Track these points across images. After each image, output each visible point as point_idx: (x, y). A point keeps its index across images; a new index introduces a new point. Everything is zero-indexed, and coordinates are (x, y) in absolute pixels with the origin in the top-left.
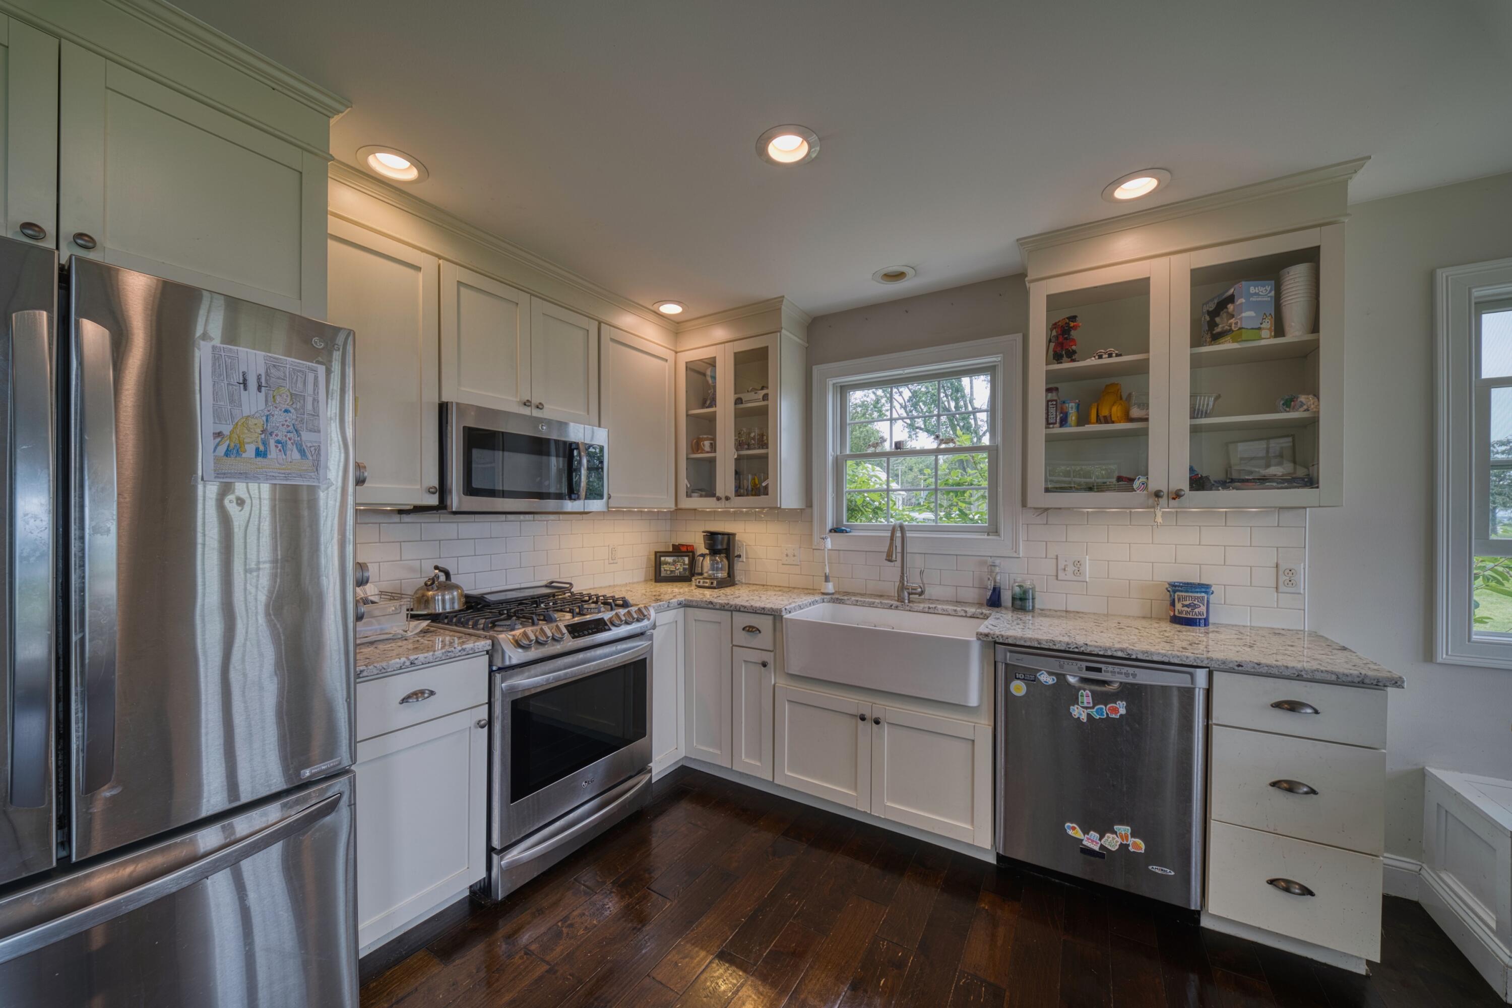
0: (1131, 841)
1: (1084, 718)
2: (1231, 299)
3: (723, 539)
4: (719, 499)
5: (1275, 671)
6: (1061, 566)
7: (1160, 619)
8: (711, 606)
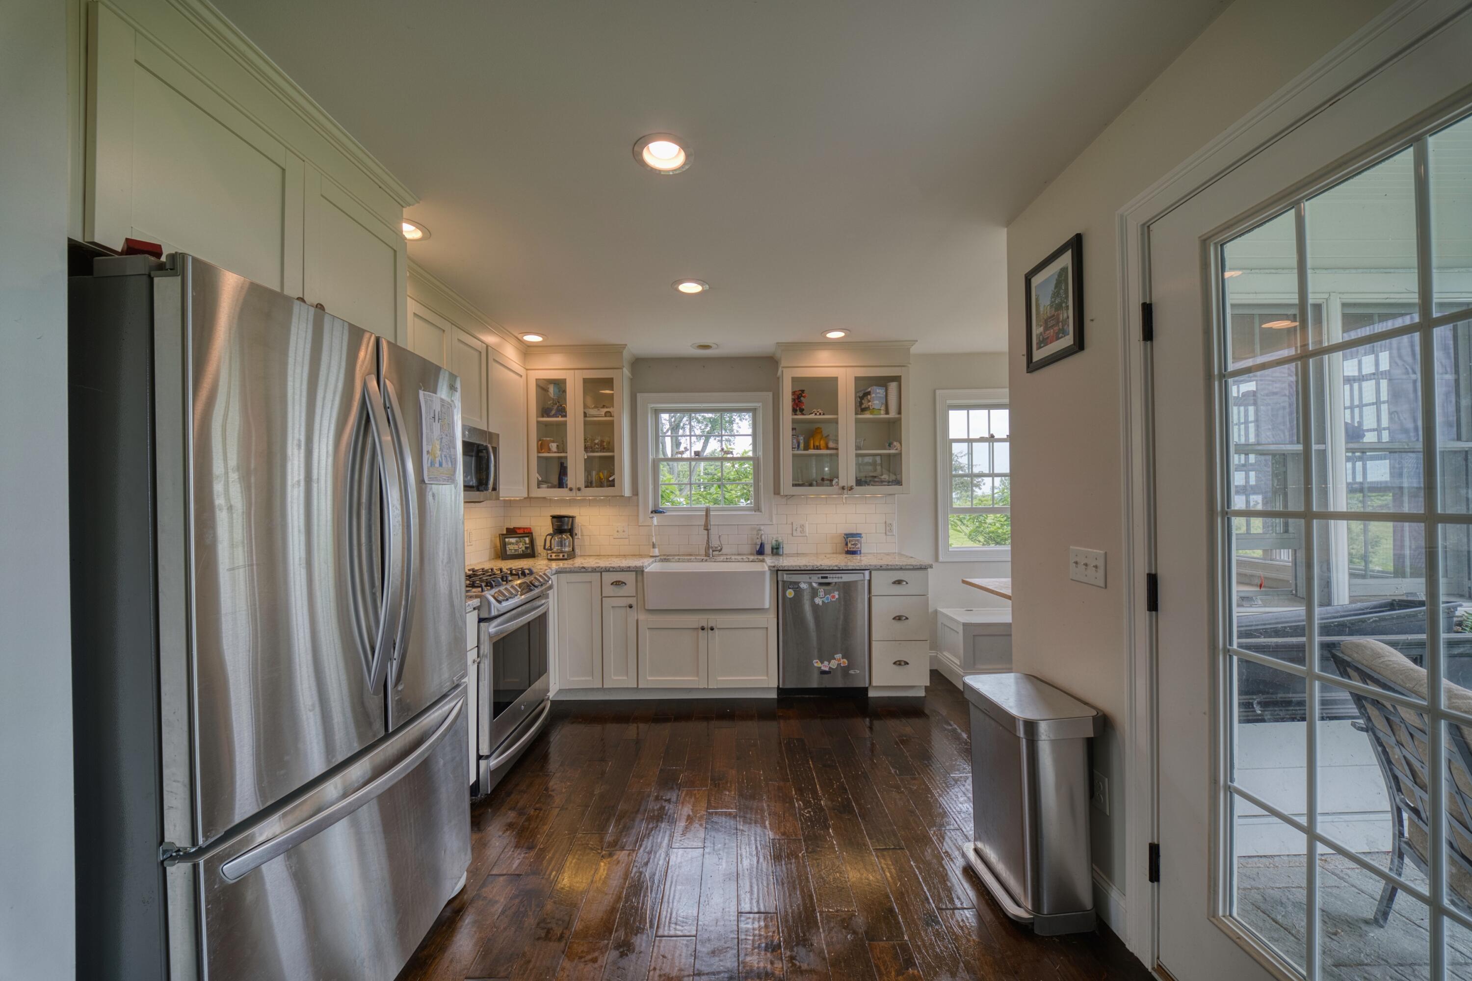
0: (842, 661)
1: (821, 603)
2: (869, 393)
3: (568, 521)
4: (571, 489)
5: (893, 567)
6: (794, 528)
7: (840, 553)
8: (583, 570)
